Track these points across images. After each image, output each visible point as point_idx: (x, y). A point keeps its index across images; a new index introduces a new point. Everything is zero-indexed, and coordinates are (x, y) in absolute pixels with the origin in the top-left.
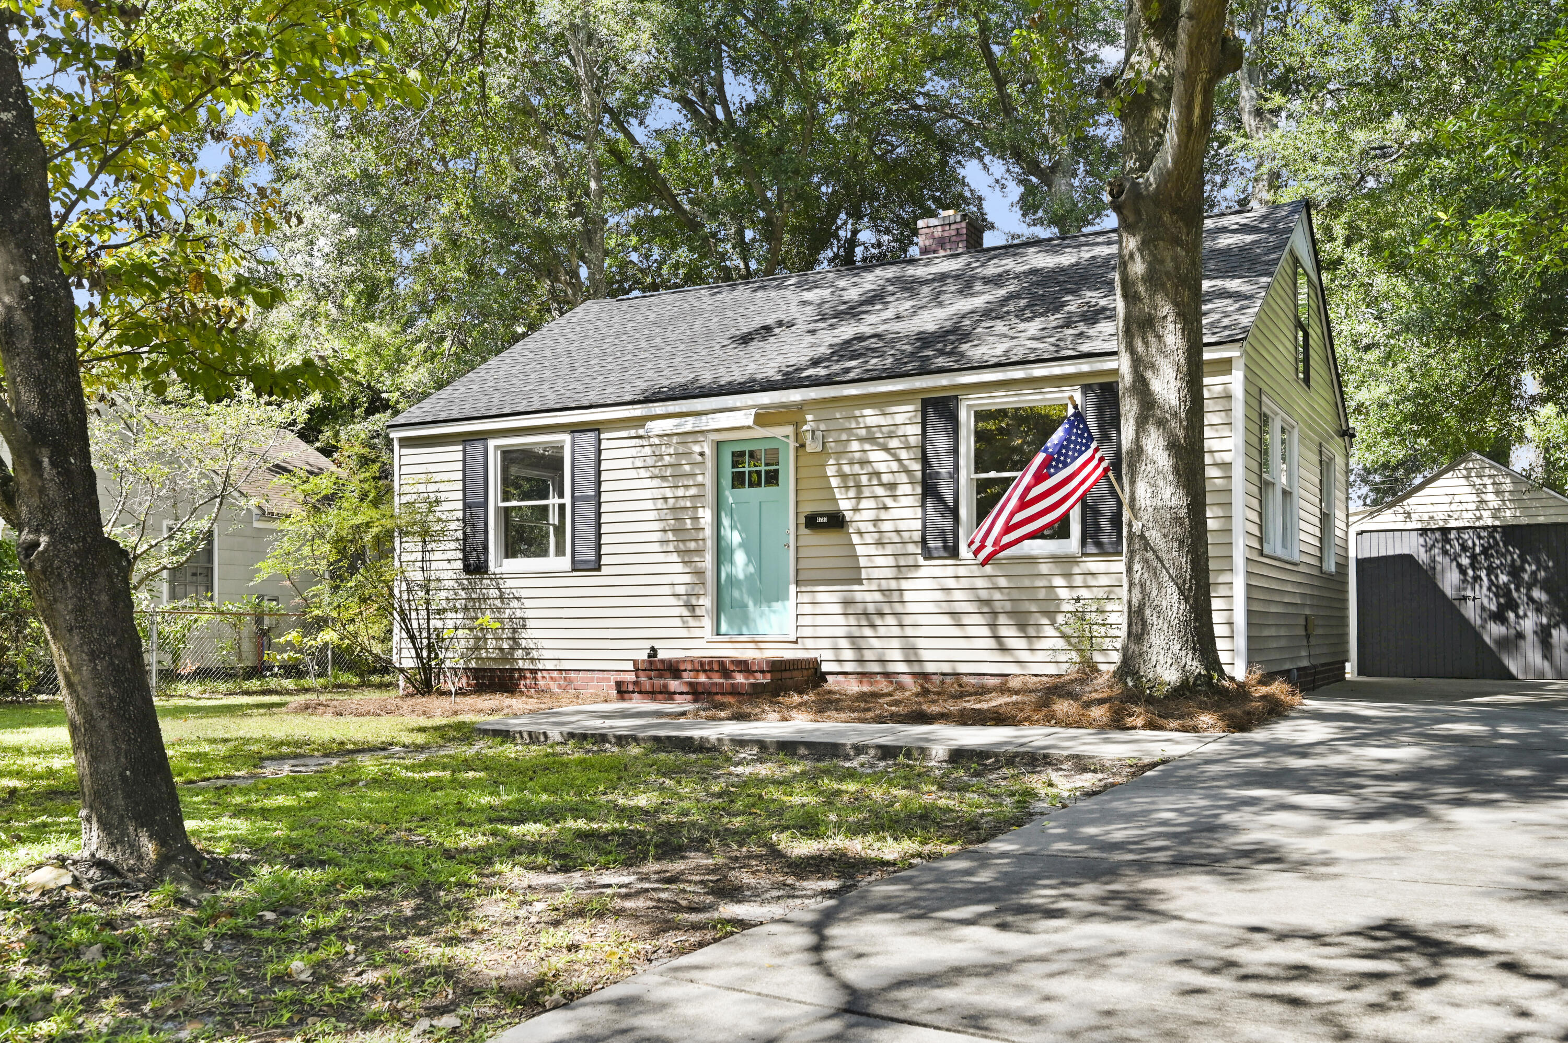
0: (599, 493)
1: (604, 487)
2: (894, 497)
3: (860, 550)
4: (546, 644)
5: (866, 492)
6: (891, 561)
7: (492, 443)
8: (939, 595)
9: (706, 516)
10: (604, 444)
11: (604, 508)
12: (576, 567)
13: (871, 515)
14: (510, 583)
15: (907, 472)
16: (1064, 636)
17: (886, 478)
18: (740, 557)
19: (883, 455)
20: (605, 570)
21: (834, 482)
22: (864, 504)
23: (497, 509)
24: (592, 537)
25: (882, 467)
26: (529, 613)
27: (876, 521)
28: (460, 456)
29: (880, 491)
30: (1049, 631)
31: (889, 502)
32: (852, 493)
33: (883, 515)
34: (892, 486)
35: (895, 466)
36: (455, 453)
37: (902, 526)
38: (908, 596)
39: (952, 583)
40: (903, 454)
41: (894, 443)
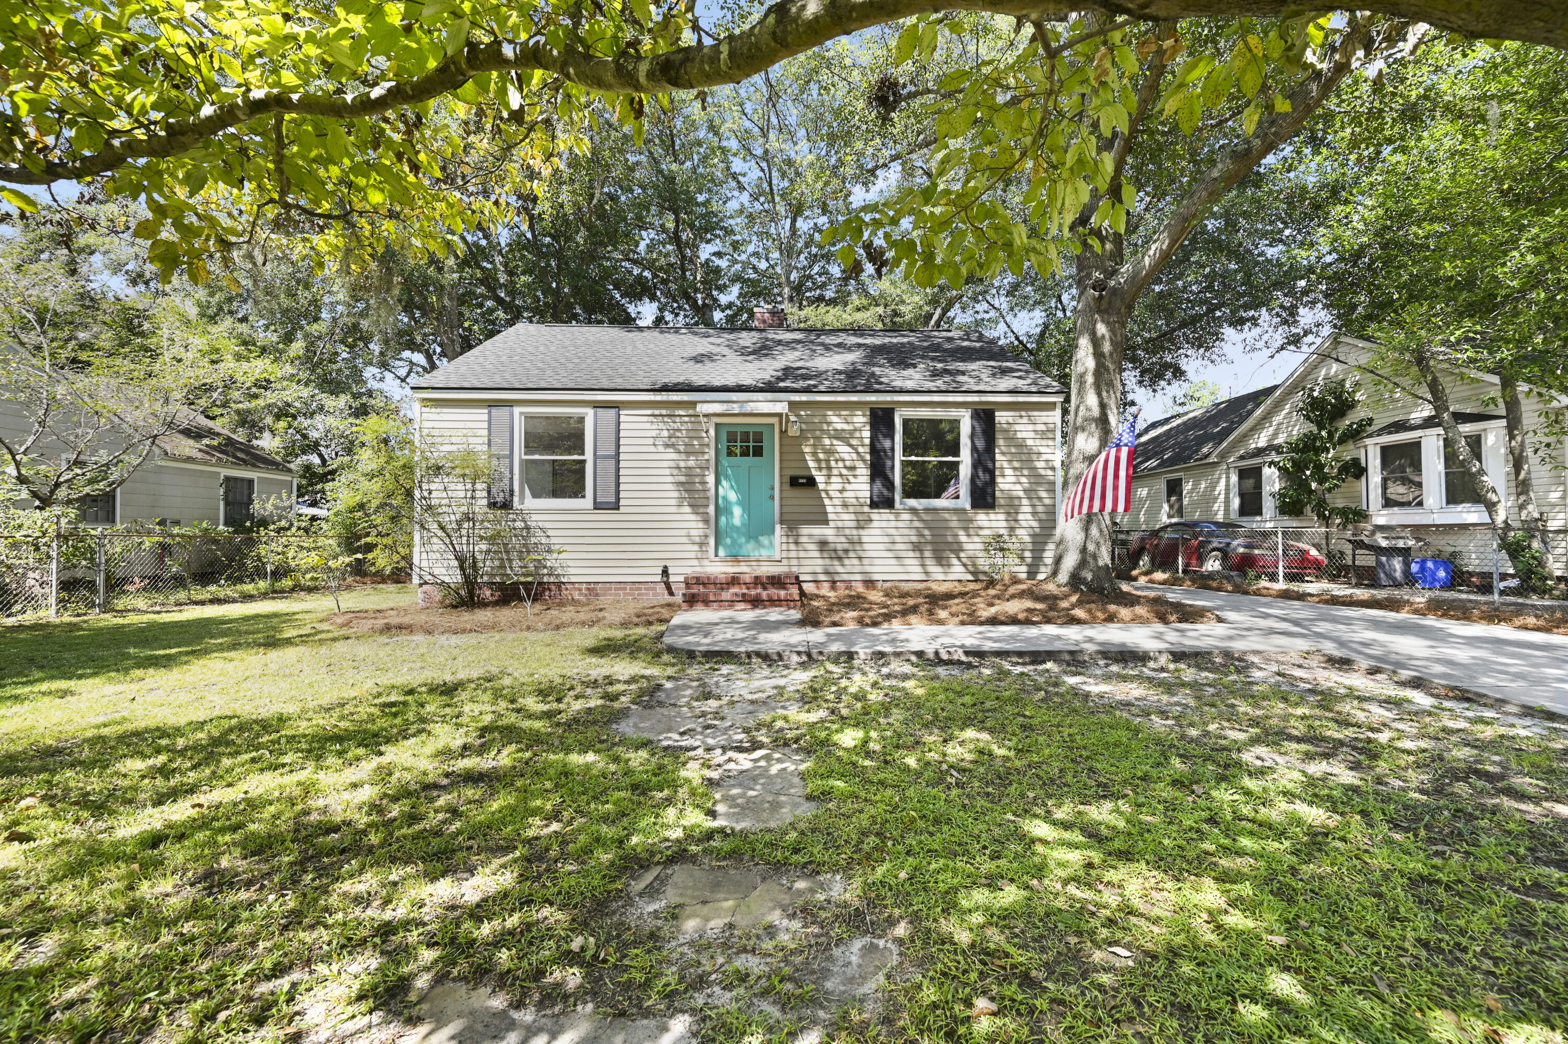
0: (618, 454)
1: (622, 449)
2: (855, 476)
3: (829, 509)
4: (570, 563)
5: (835, 472)
6: (853, 517)
7: (517, 410)
8: (886, 539)
9: (711, 479)
10: (622, 418)
11: (622, 464)
12: (597, 506)
13: (840, 487)
14: (534, 517)
15: (864, 461)
16: (965, 565)
17: (848, 464)
18: (737, 511)
19: (848, 449)
20: (622, 510)
21: (811, 464)
22: (833, 479)
23: (521, 460)
24: (613, 485)
25: (846, 457)
26: (553, 540)
27: (841, 491)
28: (486, 417)
29: (844, 472)
30: (955, 561)
31: (851, 479)
32: (824, 472)
33: (847, 486)
34: (853, 468)
35: (855, 456)
36: (481, 415)
37: (860, 494)
38: (864, 539)
39: (893, 532)
40: (861, 449)
41: (854, 442)
